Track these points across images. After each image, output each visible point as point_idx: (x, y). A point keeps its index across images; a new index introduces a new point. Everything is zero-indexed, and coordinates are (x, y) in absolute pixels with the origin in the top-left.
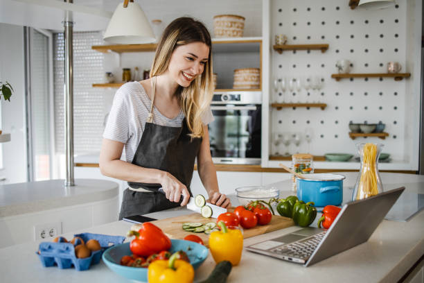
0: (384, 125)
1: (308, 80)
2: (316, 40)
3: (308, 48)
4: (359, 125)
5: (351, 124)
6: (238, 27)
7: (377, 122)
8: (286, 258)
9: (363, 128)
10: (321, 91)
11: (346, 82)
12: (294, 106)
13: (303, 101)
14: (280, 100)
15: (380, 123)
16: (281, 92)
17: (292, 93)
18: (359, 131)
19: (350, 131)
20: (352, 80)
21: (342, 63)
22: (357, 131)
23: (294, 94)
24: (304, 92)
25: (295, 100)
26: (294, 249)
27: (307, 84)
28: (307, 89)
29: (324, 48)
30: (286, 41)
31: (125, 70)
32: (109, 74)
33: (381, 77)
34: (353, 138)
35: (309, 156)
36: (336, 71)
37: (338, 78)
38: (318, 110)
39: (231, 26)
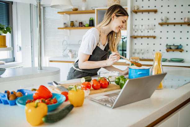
0: (182, 46)
1: (148, 26)
2: (152, 8)
3: (149, 11)
4: (170, 46)
5: (167, 45)
6: (117, 2)
7: (179, 45)
8: (104, 104)
9: (172, 47)
10: (154, 31)
11: (166, 26)
12: (142, 37)
13: (146, 35)
14: (136, 34)
15: (180, 45)
16: (136, 31)
17: (141, 31)
18: (171, 48)
19: (166, 48)
20: (168, 25)
21: (163, 18)
22: (169, 49)
23: (142, 32)
24: (146, 31)
25: (142, 34)
26: (111, 100)
27: (147, 27)
28: (147, 30)
29: (155, 11)
30: (138, 8)
31: (71, 22)
32: (65, 24)
33: (181, 24)
34: (167, 51)
35: (138, 58)
36: (161, 22)
37: (161, 24)
38: (152, 39)
39: (114, 2)
